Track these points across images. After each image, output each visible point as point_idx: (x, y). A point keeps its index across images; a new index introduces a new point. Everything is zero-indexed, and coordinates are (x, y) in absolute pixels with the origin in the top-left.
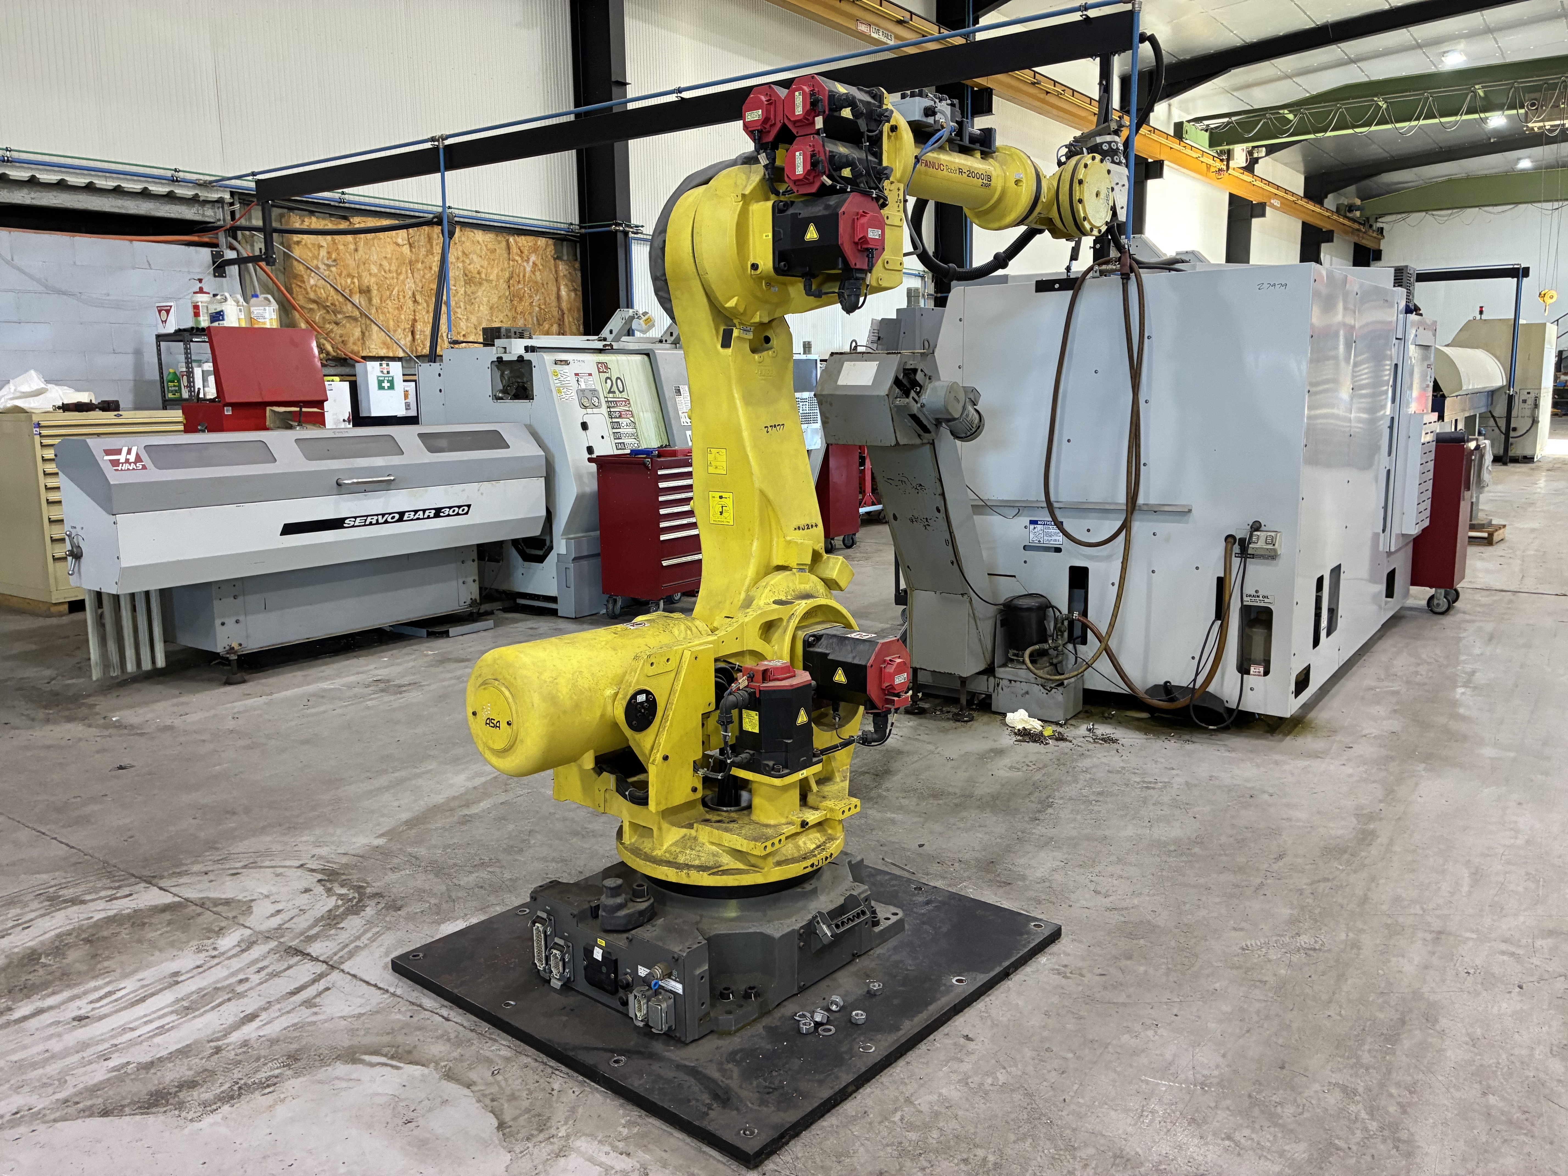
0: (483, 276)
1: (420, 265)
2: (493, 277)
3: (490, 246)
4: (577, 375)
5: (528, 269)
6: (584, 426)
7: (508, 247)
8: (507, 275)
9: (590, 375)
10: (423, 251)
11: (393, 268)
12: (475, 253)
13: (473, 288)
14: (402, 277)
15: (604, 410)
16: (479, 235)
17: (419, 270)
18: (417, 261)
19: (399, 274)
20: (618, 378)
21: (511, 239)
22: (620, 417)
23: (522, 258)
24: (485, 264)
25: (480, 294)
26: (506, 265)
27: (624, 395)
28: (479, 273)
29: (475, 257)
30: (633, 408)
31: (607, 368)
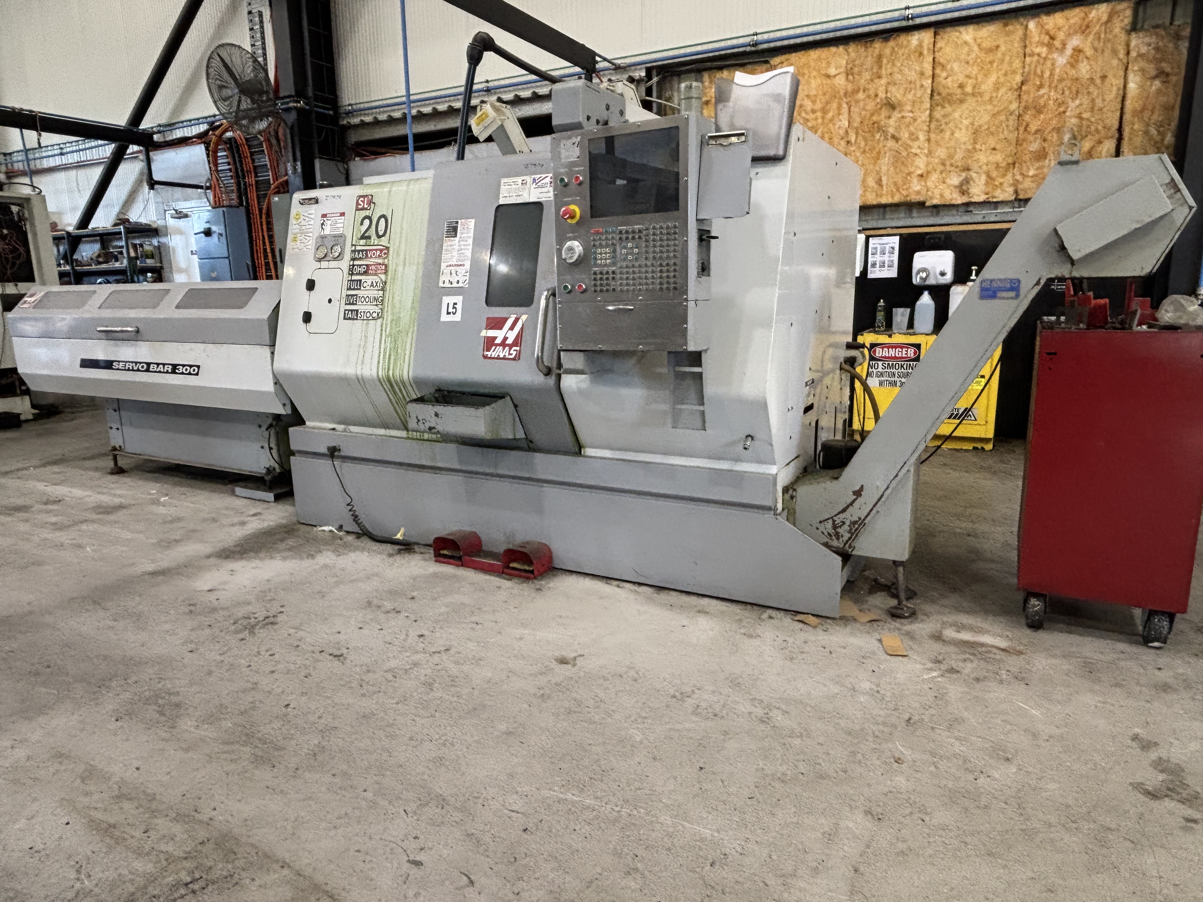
0: (969, 89)
1: (861, 95)
2: (987, 86)
3: (986, 44)
4: (324, 216)
5: (1061, 60)
6: (311, 285)
7: (1025, 36)
8: (1018, 78)
9: (343, 214)
10: (867, 75)
11: (818, 106)
12: (958, 59)
13: (948, 109)
14: (830, 115)
15: (345, 264)
16: (968, 33)
17: (857, 101)
18: (856, 91)
19: (824, 111)
20: (383, 216)
21: (1032, 25)
22: (366, 273)
23: (1050, 46)
24: (974, 71)
25: (956, 115)
26: (1017, 64)
27: (384, 241)
28: (961, 86)
29: (956, 66)
30: (392, 261)
31: (370, 202)
